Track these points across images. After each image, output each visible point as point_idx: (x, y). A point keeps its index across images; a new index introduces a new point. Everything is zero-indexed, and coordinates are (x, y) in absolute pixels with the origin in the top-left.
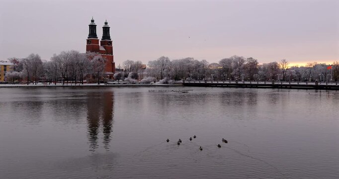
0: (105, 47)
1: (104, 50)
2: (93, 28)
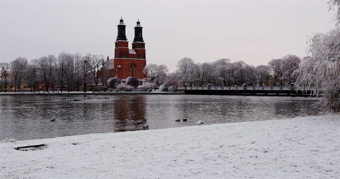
0: (136, 51)
1: (135, 53)
2: (122, 29)
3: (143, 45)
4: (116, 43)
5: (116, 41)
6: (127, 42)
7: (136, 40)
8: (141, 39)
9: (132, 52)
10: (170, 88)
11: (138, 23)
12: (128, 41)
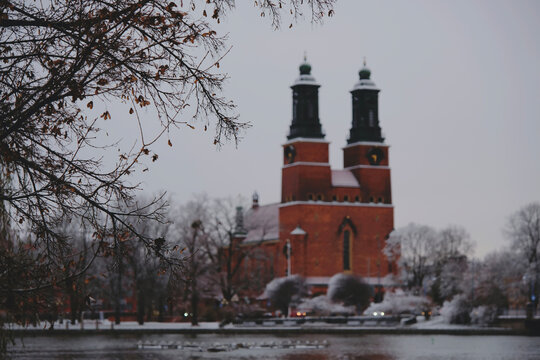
0: (357, 174)
1: (355, 183)
2: (306, 98)
3: (382, 154)
4: (287, 149)
5: (285, 141)
6: (326, 146)
7: (355, 134)
8: (375, 133)
9: (343, 178)
10: (478, 312)
11: (365, 75)
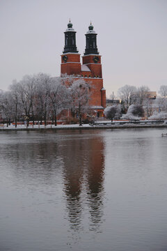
3: (98, 59)
5: (62, 54)
6: (79, 55)
7: (87, 51)
8: (95, 51)
11: (91, 28)
12: (79, 53)
